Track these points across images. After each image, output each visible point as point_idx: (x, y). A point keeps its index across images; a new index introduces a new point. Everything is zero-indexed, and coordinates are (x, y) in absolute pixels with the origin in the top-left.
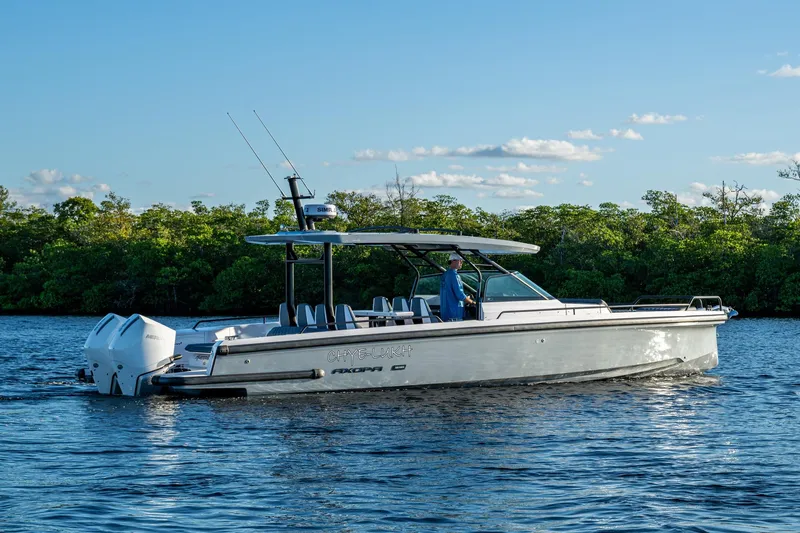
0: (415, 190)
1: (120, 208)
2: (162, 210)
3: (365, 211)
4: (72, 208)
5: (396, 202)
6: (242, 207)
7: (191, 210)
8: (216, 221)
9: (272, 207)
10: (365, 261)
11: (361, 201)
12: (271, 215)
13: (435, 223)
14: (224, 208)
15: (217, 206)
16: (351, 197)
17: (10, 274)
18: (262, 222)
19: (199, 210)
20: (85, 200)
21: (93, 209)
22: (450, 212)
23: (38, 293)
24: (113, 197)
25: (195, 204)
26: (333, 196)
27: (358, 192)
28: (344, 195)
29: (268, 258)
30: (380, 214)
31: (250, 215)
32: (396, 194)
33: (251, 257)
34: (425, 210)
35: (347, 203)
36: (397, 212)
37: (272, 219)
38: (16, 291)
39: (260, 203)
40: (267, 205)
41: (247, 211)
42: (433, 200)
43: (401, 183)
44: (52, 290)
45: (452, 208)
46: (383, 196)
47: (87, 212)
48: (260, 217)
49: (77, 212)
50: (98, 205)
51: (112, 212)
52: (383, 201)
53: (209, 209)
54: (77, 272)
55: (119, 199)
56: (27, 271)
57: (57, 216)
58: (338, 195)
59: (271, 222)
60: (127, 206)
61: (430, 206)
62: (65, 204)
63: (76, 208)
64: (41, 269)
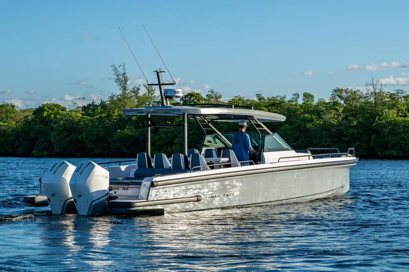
0: (383, 86)
1: (217, 98)
2: (240, 99)
3: (354, 99)
4: (190, 98)
5: (372, 93)
6: (284, 97)
7: (256, 99)
8: (270, 105)
9: (301, 97)
10: (354, 127)
11: (352, 93)
12: (300, 101)
13: (394, 105)
14: (274, 98)
15: (270, 97)
16: (346, 91)
17: (157, 135)
18: (296, 105)
19: (260, 99)
20: (197, 94)
21: (202, 99)
22: (403, 99)
23: (172, 146)
24: (212, 92)
25: (258, 95)
26: (335, 91)
27: (349, 88)
28: (342, 90)
29: (299, 126)
30: (362, 100)
31: (289, 101)
32: (372, 90)
33: (290, 125)
34: (388, 98)
35: (344, 94)
36: (372, 99)
37: (301, 104)
38: (160, 145)
39: (295, 95)
40: (298, 96)
41: (287, 100)
42: (392, 93)
43: (375, 83)
44: (179, 144)
45: (404, 97)
46: (363, 91)
47: (198, 100)
48: (294, 103)
49: (193, 100)
50: (205, 97)
51: (212, 100)
52: (364, 93)
53: (266, 98)
54: (193, 134)
55: (216, 93)
56: (166, 133)
57: (182, 103)
58: (339, 90)
59: (300, 105)
60: (220, 97)
61: (391, 96)
62: (186, 96)
63: (192, 98)
64: (173, 132)
